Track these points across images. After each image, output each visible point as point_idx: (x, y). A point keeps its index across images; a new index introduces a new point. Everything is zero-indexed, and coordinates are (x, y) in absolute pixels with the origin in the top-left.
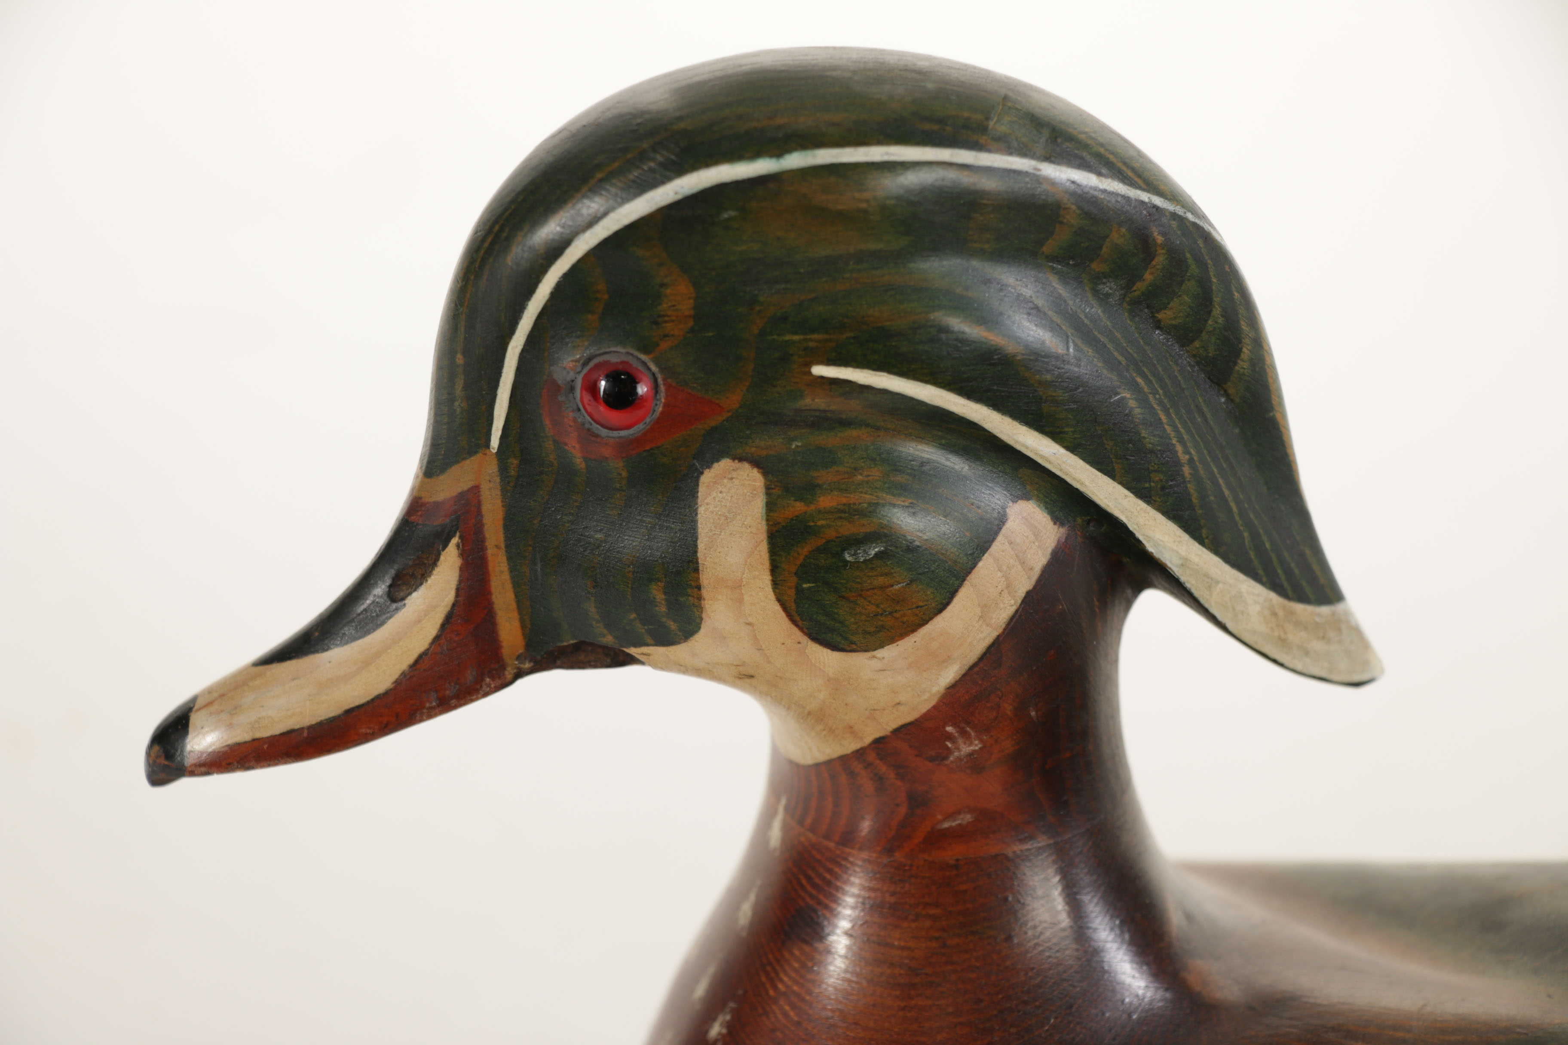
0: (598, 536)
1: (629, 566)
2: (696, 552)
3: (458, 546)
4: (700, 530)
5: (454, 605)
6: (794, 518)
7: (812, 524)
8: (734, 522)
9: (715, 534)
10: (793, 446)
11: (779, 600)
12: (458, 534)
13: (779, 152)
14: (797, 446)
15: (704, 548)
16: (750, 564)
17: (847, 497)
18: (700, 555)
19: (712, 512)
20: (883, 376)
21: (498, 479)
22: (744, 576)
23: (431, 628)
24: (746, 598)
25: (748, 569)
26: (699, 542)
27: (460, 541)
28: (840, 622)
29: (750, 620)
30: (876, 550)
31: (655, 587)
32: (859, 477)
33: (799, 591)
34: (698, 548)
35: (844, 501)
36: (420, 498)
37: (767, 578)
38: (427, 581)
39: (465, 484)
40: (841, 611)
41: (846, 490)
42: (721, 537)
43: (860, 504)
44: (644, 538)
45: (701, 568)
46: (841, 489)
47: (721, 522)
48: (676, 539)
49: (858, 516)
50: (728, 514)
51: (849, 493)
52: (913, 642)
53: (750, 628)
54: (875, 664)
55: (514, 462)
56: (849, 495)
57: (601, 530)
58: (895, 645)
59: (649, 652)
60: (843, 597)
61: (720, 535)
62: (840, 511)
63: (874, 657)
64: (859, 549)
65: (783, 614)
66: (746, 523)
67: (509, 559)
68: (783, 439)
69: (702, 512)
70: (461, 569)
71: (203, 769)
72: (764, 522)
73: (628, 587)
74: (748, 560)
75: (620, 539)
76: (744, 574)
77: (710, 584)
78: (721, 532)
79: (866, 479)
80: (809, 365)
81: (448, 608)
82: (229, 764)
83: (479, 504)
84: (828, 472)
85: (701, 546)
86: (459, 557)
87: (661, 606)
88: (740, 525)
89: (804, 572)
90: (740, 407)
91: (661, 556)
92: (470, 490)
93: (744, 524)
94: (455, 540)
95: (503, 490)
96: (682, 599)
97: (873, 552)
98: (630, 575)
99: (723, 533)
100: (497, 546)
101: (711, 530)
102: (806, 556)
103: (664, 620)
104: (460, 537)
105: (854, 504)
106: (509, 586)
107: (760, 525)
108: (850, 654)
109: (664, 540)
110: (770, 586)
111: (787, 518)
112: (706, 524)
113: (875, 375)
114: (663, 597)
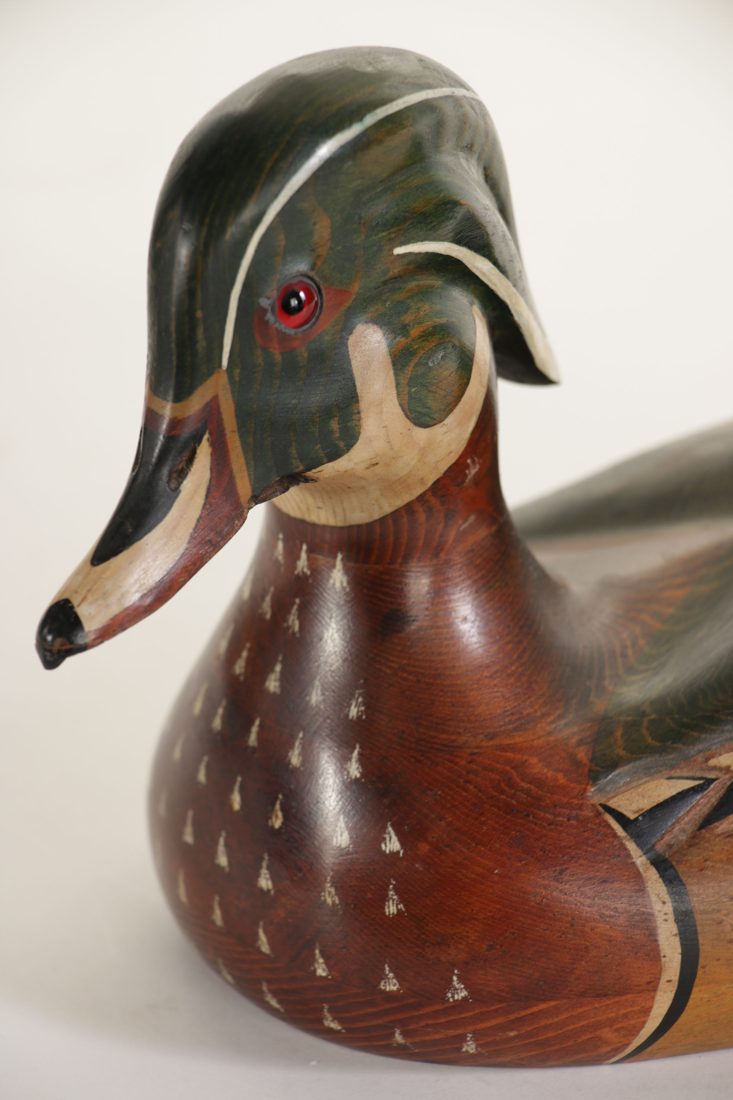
0: (294, 402)
1: (316, 414)
2: (356, 390)
3: (208, 440)
4: (355, 375)
5: (211, 480)
6: (403, 349)
7: (411, 349)
8: (373, 363)
9: (364, 374)
10: (387, 305)
11: (400, 405)
12: (207, 432)
13: (360, 118)
14: (389, 305)
15: (360, 385)
16: (386, 387)
17: (422, 327)
18: (358, 391)
19: (360, 361)
20: (426, 243)
21: (228, 387)
22: (383, 395)
23: (200, 500)
24: (384, 410)
25: (385, 390)
26: (356, 383)
27: (209, 436)
28: (429, 408)
29: (386, 423)
30: (441, 355)
31: (333, 422)
32: (422, 313)
33: (410, 394)
34: (356, 387)
35: (422, 329)
36: (175, 418)
37: (394, 392)
38: (190, 470)
39: (208, 398)
40: (429, 400)
41: (420, 323)
42: (368, 375)
43: (428, 329)
44: (323, 393)
45: (360, 399)
46: (418, 323)
47: (366, 365)
48: (342, 386)
49: (430, 337)
50: (369, 359)
51: (422, 324)
52: (459, 408)
53: (385, 429)
54: (444, 429)
55: (237, 371)
56: (422, 325)
57: (295, 397)
58: (452, 413)
59: (323, 469)
60: (430, 391)
61: (367, 373)
62: (422, 336)
63: (444, 425)
64: (434, 357)
65: (402, 413)
66: (380, 361)
67: (241, 437)
68: (381, 302)
69: (354, 363)
70: (212, 455)
71: (99, 640)
72: (389, 357)
73: (316, 428)
74: (385, 384)
75: (308, 399)
76: (383, 394)
77: (365, 407)
78: (367, 372)
79: (425, 313)
80: (391, 250)
81: (208, 483)
82: (114, 631)
83: (219, 407)
84: (408, 315)
85: (358, 384)
86: (210, 447)
87: (336, 434)
88: (377, 364)
89: (412, 382)
90: (359, 290)
91: (335, 400)
92: (212, 400)
93: (379, 362)
94: (206, 436)
95: (233, 392)
96: (349, 424)
97: (440, 357)
98: (318, 419)
99: (369, 372)
100: (232, 431)
101: (362, 373)
102: (412, 371)
103: (337, 442)
104: (210, 434)
105: (426, 330)
106: (241, 455)
107: (387, 360)
108: (434, 427)
109: (335, 389)
110: (396, 397)
111: (400, 350)
112: (358, 370)
113: (423, 244)
114: (338, 426)
